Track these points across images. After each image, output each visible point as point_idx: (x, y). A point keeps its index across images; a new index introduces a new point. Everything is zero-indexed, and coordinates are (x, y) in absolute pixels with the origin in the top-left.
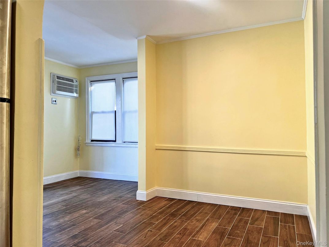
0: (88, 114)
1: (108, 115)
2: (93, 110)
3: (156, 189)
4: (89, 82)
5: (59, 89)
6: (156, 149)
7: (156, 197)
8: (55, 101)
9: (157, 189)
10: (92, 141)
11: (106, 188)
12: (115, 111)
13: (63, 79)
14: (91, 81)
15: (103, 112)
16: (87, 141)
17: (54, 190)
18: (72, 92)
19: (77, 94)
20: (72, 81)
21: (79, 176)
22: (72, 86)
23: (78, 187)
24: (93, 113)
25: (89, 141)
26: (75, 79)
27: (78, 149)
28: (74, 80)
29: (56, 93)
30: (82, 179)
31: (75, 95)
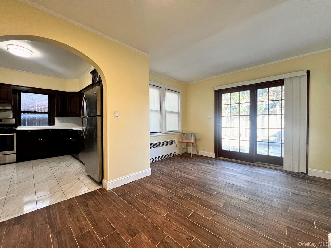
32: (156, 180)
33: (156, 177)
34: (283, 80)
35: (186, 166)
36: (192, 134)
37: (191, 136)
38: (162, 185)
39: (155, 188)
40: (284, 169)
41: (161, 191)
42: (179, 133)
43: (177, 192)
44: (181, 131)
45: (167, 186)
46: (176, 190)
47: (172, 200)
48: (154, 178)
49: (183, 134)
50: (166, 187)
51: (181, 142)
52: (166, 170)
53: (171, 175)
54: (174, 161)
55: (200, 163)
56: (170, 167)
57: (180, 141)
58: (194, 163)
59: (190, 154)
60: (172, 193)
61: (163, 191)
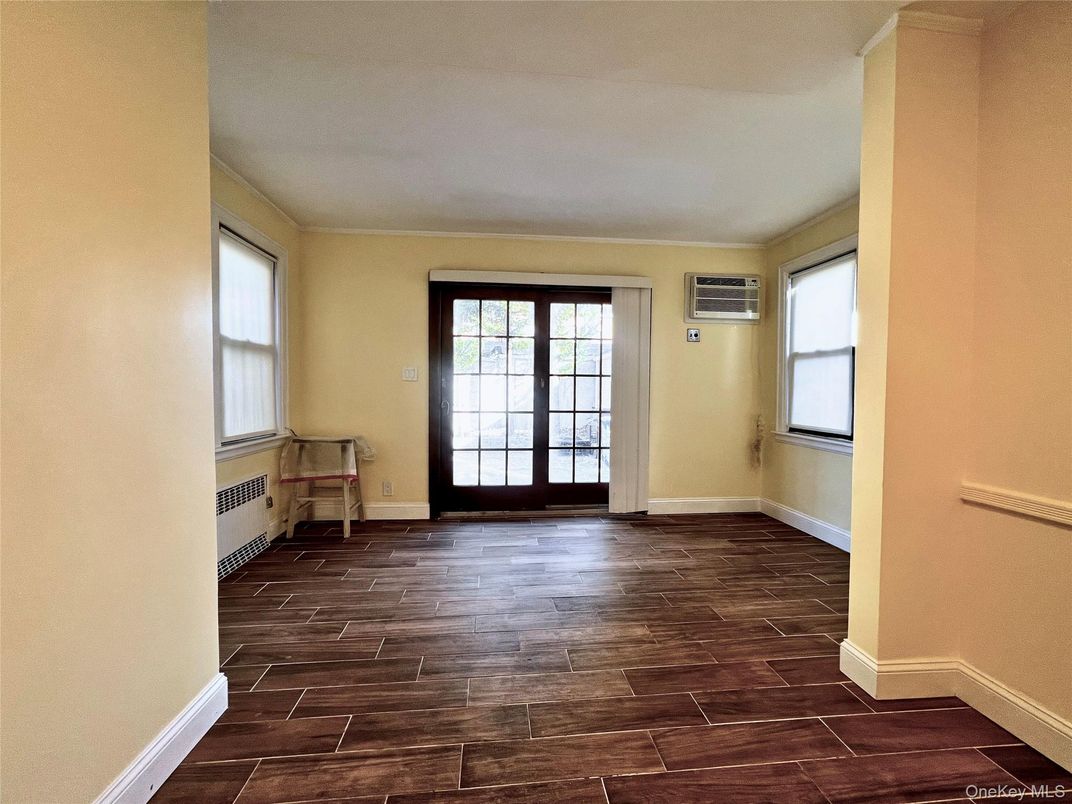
0: (781, 361)
1: (832, 360)
2: (797, 349)
3: (955, 666)
4: (785, 277)
5: (704, 306)
6: (965, 502)
7: (953, 701)
8: (696, 335)
9: (962, 668)
10: (792, 430)
11: (788, 572)
12: (854, 348)
13: (714, 281)
14: (793, 273)
15: (820, 354)
16: (777, 428)
17: (667, 533)
18: (740, 308)
19: (754, 311)
20: (741, 282)
21: (759, 510)
22: (742, 294)
23: (724, 544)
24: (795, 356)
25: (784, 431)
26: (749, 276)
27: (756, 446)
28: (748, 281)
29: (695, 316)
30: (763, 521)
31: (750, 315)
32: (293, 726)
33: (276, 705)
34: (610, 289)
35: (363, 585)
36: (348, 441)
37: (344, 450)
38: (356, 736)
39: (328, 777)
40: (611, 511)
41: (381, 772)
42: (278, 443)
43: (457, 731)
44: (283, 433)
45: (386, 726)
46: (441, 724)
47: (483, 792)
48: (270, 722)
49: (297, 445)
50: (384, 738)
51: (289, 481)
52: (291, 639)
53: (344, 655)
54: (283, 577)
55: (405, 555)
56: (296, 617)
57: (285, 476)
58: (381, 559)
59: (340, 523)
60: (447, 749)
61: (394, 770)
